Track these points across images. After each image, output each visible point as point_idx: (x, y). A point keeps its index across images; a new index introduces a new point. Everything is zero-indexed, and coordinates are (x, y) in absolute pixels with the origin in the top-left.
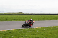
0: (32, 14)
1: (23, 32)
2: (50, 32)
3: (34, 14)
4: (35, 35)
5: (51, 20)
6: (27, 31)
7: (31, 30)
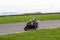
0: (50, 14)
1: (42, 32)
3: (53, 14)
4: (55, 35)
6: (47, 31)
7: (50, 31)
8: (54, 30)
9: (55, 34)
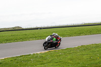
0: (37, 29)
2: (69, 57)
3: (41, 28)
4: (44, 64)
5: (70, 36)
7: (36, 57)
8: (43, 56)
9: (45, 61)
